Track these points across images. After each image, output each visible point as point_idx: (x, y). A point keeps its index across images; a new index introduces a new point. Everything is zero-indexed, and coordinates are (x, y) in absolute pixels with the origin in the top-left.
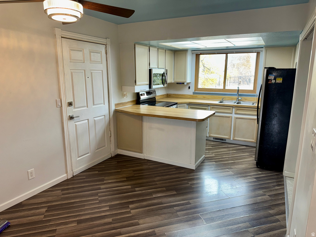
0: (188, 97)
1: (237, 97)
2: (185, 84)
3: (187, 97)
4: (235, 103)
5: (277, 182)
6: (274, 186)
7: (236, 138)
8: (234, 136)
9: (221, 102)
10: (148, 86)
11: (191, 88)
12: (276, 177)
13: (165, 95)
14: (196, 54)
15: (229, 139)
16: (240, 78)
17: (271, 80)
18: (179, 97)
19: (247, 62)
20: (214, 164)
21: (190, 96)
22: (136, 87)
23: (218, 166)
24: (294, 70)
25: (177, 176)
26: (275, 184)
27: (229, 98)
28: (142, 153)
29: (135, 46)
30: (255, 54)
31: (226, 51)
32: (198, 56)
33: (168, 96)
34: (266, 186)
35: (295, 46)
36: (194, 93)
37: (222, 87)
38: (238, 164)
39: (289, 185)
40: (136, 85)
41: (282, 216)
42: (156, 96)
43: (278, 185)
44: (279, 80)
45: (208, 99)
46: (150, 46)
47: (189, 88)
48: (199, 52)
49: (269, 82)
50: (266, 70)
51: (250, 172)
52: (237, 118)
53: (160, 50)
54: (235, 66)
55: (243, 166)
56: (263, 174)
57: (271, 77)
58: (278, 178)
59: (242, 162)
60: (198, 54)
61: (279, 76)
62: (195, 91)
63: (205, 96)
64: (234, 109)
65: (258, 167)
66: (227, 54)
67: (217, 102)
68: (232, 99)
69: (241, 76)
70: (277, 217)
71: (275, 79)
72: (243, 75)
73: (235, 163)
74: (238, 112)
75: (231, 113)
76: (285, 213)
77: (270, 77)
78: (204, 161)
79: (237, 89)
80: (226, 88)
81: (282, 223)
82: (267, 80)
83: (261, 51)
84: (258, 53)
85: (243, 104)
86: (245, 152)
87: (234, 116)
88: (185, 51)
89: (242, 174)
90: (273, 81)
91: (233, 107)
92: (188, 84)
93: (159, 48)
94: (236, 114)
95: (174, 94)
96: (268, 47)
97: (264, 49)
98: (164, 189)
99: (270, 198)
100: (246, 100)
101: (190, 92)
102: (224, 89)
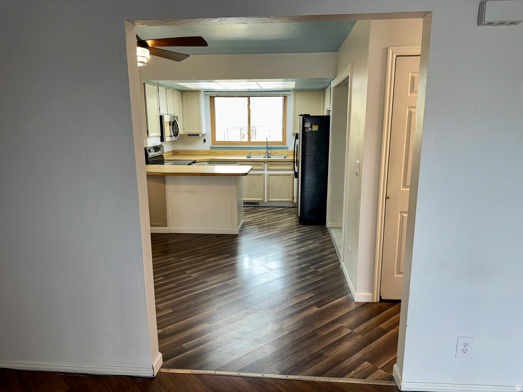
0: (204, 153)
1: (266, 151)
2: (200, 135)
3: (202, 153)
4: (265, 157)
5: (322, 233)
6: (321, 236)
7: (270, 200)
8: (268, 197)
9: (248, 158)
10: (160, 138)
11: (206, 141)
12: (320, 229)
13: (171, 151)
14: (210, 97)
15: (263, 201)
17: (308, 128)
18: (191, 153)
20: (256, 227)
21: (207, 151)
22: (148, 139)
23: (260, 228)
24: (328, 117)
25: (222, 242)
26: (322, 234)
27: (256, 153)
28: (166, 226)
29: (144, 85)
30: (281, 98)
31: (248, 94)
32: (212, 99)
33: (175, 153)
34: (313, 237)
35: (323, 91)
37: (246, 139)
38: (280, 224)
39: (334, 234)
40: (148, 136)
41: (335, 254)
42: (163, 153)
43: (325, 235)
44: (315, 128)
45: (231, 155)
46: (158, 85)
47: (205, 141)
48: (214, 94)
49: (306, 131)
50: (302, 117)
51: (294, 229)
52: (270, 175)
53: (168, 90)
55: (287, 225)
56: (307, 229)
57: (308, 125)
58: (322, 230)
59: (283, 222)
60: (212, 97)
61: (315, 124)
63: (226, 150)
64: (266, 165)
65: (301, 224)
66: (249, 97)
67: (245, 158)
68: (260, 154)
70: (330, 256)
71: (311, 127)
73: (277, 223)
74: (270, 168)
75: (263, 170)
76: (336, 252)
77: (306, 124)
78: (244, 226)
79: (265, 140)
80: (251, 141)
81: (335, 259)
82: (304, 128)
83: (289, 95)
84: (285, 97)
85: (273, 158)
86: (283, 213)
87: (266, 172)
88: (197, 92)
89: (289, 230)
90: (310, 129)
91: (264, 162)
92: (203, 135)
93: (167, 88)
94: (268, 170)
95: (183, 151)
96: (296, 91)
97: (292, 93)
98: (215, 254)
99: (320, 245)
100: (275, 153)
101: (207, 146)
102: (249, 142)
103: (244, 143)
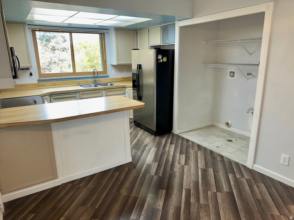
11: (33, 74)
14: (32, 30)
17: (160, 59)
27: (84, 82)
36: (39, 81)
44: (165, 59)
48: (37, 28)
49: (159, 62)
50: (156, 50)
61: (165, 56)
62: (39, 78)
64: (103, 92)
65: (157, 136)
66: (70, 33)
74: (108, 94)
77: (159, 56)
80: (77, 71)
82: (157, 60)
90: (161, 61)
96: (117, 29)
101: (34, 80)
102: (74, 73)
103: (69, 74)
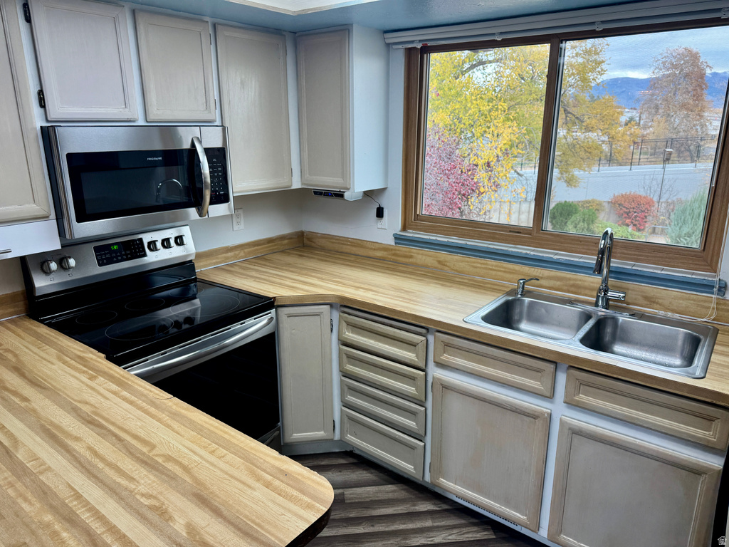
0: (377, 253)
2: (350, 197)
3: (371, 253)
7: (567, 539)
13: (283, 238)
14: (408, 50)
16: (670, 142)
19: (695, 98)
21: (385, 248)
33: (305, 241)
36: (400, 239)
47: (380, 213)
48: (416, 39)
54: (661, 111)
62: (404, 228)
64: (562, 378)
68: (575, 289)
69: (674, 137)
72: (682, 134)
74: (582, 398)
87: (560, 413)
91: (555, 362)
94: (571, 404)
100: (650, 302)
